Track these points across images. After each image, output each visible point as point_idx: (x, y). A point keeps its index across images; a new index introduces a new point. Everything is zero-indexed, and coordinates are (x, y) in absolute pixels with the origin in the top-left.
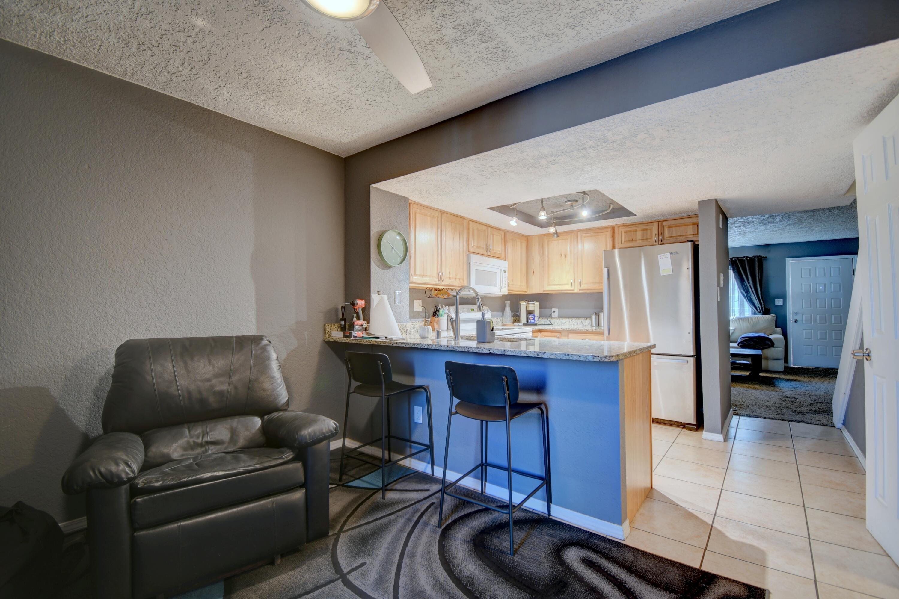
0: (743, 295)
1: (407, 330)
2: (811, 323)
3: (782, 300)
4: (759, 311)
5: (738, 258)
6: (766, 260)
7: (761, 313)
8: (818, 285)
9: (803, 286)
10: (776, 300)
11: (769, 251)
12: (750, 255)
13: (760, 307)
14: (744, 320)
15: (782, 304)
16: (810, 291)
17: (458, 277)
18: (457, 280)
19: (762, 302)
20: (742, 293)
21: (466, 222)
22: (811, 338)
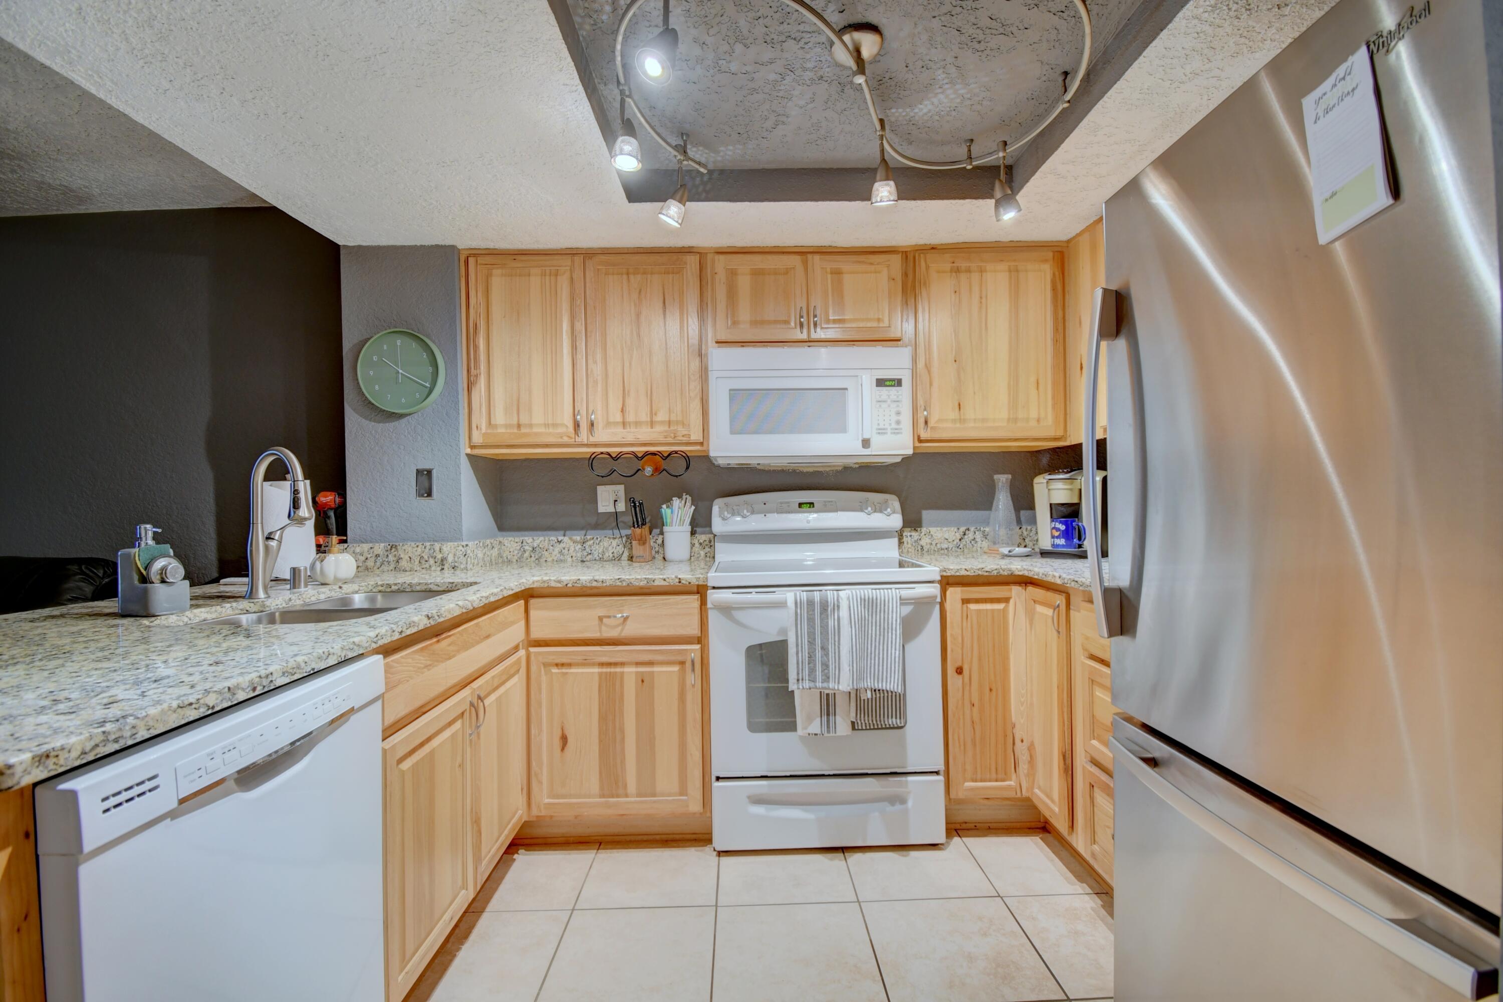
1: (443, 560)
17: (661, 416)
18: (658, 428)
21: (692, 261)
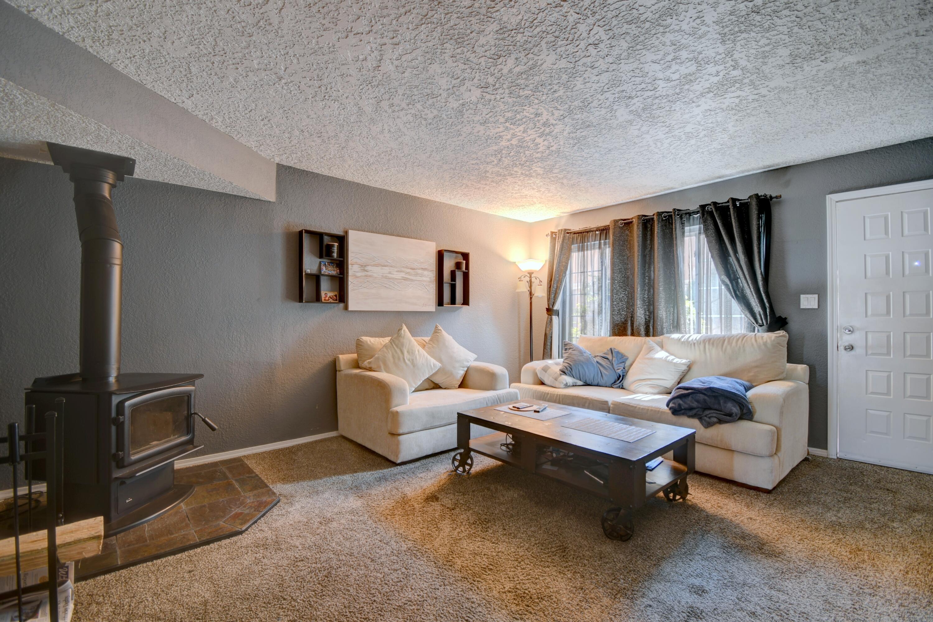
0: (726, 285)
2: (888, 354)
3: (816, 296)
4: (760, 322)
5: (715, 204)
6: (779, 203)
7: (765, 327)
8: (907, 256)
9: (868, 259)
10: (802, 296)
11: (787, 184)
12: (743, 195)
13: (762, 313)
14: (713, 344)
15: (816, 307)
16: (888, 273)
19: (765, 301)
20: (723, 282)
22: (888, 393)
